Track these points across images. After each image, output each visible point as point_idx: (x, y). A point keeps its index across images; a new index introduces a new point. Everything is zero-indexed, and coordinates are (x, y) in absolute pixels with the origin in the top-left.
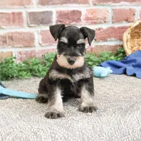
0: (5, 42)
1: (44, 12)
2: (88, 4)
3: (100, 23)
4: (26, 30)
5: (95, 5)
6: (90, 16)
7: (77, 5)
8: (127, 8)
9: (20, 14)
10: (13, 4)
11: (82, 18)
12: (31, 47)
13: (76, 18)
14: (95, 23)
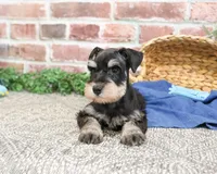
0: (18, 53)
1: (57, 25)
2: (108, 17)
3: (123, 41)
4: (37, 42)
5: (117, 19)
6: (110, 32)
7: (95, 19)
8: (161, 25)
9: (33, 26)
10: (27, 16)
11: (100, 33)
12: (41, 60)
13: (92, 33)
14: (117, 41)
